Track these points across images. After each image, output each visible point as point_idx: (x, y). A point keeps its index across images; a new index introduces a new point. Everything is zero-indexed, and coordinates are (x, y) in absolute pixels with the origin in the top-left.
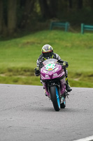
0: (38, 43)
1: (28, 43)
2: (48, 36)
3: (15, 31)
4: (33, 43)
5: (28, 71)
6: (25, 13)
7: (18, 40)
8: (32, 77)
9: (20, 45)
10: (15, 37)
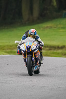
0: (54, 27)
1: (47, 27)
2: (62, 23)
3: (38, 18)
4: (51, 27)
5: (47, 47)
6: (46, 7)
7: (40, 25)
8: (49, 51)
9: (42, 29)
10: (38, 23)
